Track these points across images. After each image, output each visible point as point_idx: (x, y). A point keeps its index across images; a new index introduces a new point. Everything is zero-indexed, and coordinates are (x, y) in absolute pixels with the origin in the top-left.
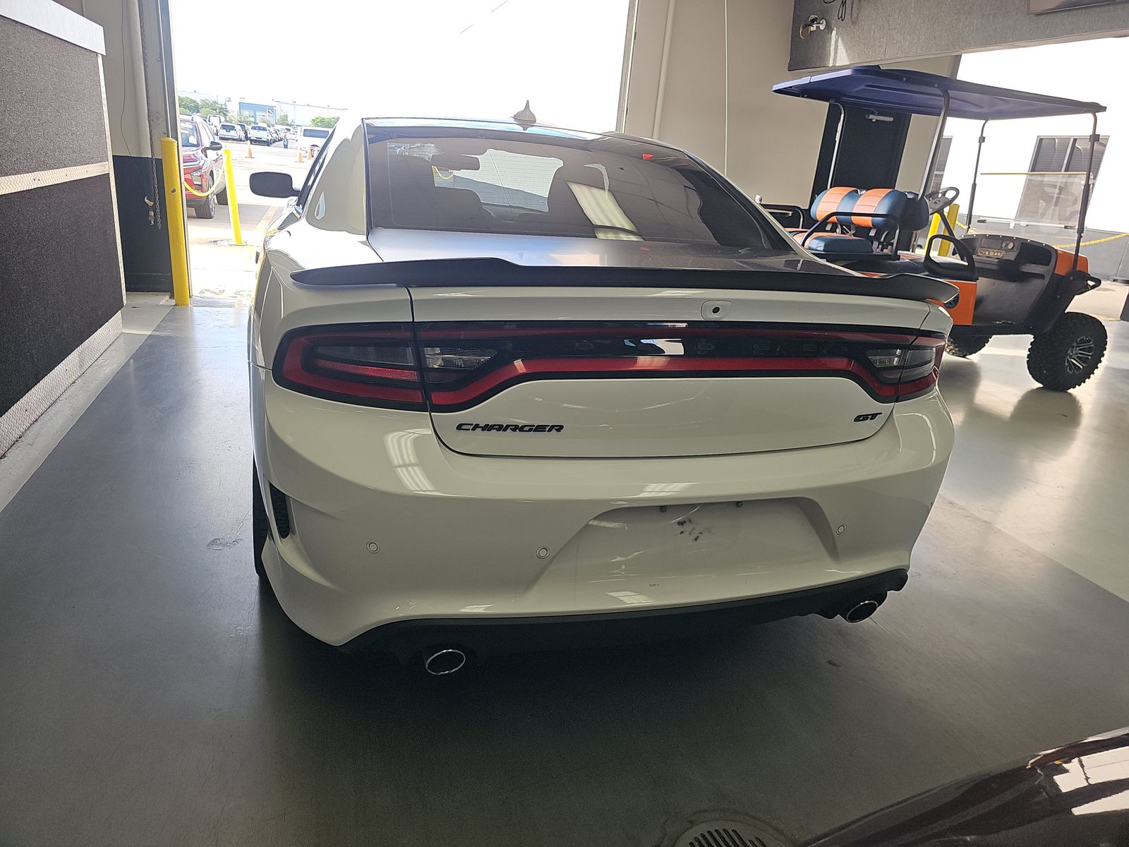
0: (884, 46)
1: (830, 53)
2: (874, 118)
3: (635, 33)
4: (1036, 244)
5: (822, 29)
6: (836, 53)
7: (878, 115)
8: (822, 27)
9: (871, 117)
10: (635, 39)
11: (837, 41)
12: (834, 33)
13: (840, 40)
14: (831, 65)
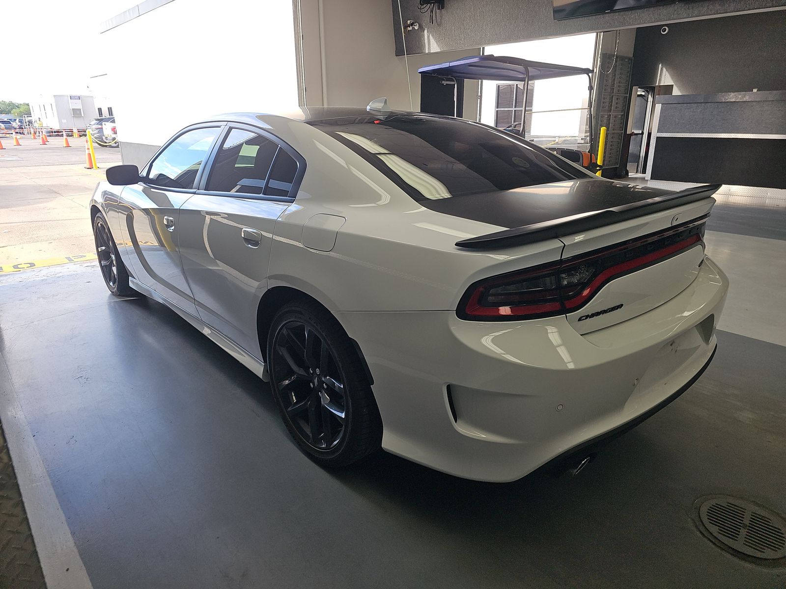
0: (463, 39)
1: (425, 44)
2: (445, 83)
3: (303, 36)
4: (569, 151)
5: (416, 29)
6: (429, 44)
7: (447, 81)
8: (416, 28)
9: (443, 82)
10: (303, 39)
11: (428, 37)
12: (426, 31)
13: (431, 36)
14: (427, 52)
